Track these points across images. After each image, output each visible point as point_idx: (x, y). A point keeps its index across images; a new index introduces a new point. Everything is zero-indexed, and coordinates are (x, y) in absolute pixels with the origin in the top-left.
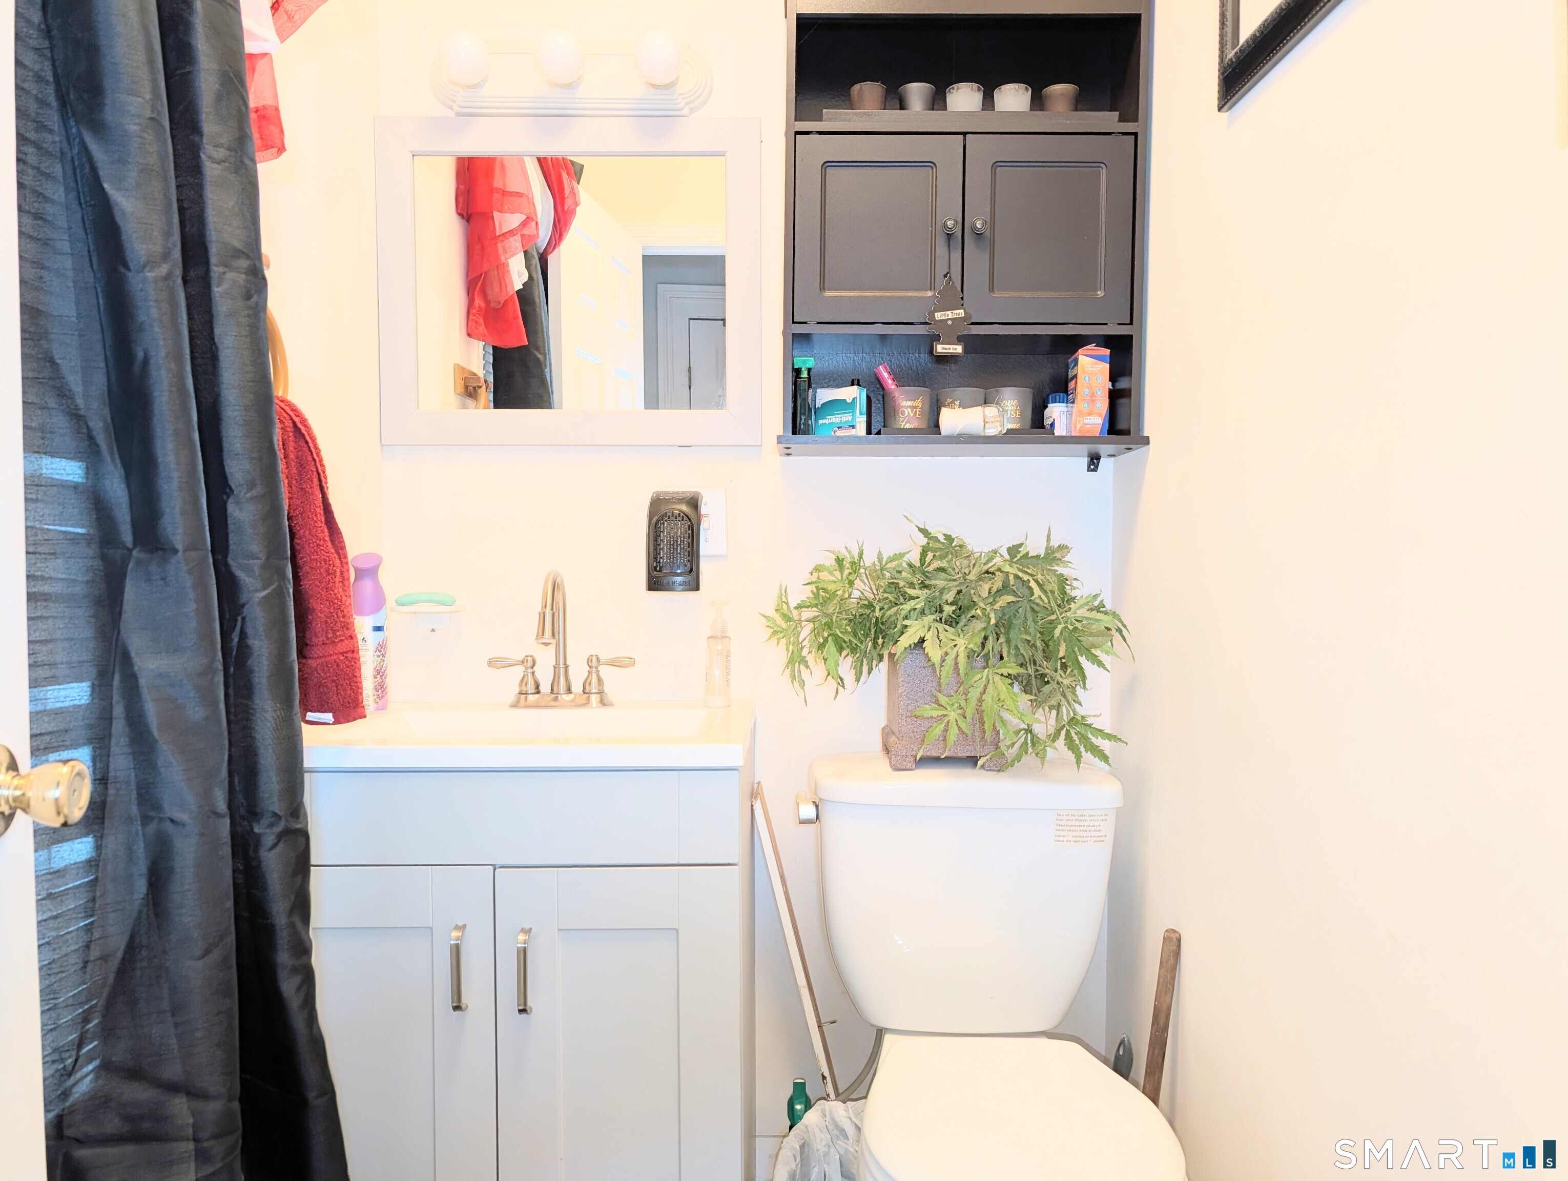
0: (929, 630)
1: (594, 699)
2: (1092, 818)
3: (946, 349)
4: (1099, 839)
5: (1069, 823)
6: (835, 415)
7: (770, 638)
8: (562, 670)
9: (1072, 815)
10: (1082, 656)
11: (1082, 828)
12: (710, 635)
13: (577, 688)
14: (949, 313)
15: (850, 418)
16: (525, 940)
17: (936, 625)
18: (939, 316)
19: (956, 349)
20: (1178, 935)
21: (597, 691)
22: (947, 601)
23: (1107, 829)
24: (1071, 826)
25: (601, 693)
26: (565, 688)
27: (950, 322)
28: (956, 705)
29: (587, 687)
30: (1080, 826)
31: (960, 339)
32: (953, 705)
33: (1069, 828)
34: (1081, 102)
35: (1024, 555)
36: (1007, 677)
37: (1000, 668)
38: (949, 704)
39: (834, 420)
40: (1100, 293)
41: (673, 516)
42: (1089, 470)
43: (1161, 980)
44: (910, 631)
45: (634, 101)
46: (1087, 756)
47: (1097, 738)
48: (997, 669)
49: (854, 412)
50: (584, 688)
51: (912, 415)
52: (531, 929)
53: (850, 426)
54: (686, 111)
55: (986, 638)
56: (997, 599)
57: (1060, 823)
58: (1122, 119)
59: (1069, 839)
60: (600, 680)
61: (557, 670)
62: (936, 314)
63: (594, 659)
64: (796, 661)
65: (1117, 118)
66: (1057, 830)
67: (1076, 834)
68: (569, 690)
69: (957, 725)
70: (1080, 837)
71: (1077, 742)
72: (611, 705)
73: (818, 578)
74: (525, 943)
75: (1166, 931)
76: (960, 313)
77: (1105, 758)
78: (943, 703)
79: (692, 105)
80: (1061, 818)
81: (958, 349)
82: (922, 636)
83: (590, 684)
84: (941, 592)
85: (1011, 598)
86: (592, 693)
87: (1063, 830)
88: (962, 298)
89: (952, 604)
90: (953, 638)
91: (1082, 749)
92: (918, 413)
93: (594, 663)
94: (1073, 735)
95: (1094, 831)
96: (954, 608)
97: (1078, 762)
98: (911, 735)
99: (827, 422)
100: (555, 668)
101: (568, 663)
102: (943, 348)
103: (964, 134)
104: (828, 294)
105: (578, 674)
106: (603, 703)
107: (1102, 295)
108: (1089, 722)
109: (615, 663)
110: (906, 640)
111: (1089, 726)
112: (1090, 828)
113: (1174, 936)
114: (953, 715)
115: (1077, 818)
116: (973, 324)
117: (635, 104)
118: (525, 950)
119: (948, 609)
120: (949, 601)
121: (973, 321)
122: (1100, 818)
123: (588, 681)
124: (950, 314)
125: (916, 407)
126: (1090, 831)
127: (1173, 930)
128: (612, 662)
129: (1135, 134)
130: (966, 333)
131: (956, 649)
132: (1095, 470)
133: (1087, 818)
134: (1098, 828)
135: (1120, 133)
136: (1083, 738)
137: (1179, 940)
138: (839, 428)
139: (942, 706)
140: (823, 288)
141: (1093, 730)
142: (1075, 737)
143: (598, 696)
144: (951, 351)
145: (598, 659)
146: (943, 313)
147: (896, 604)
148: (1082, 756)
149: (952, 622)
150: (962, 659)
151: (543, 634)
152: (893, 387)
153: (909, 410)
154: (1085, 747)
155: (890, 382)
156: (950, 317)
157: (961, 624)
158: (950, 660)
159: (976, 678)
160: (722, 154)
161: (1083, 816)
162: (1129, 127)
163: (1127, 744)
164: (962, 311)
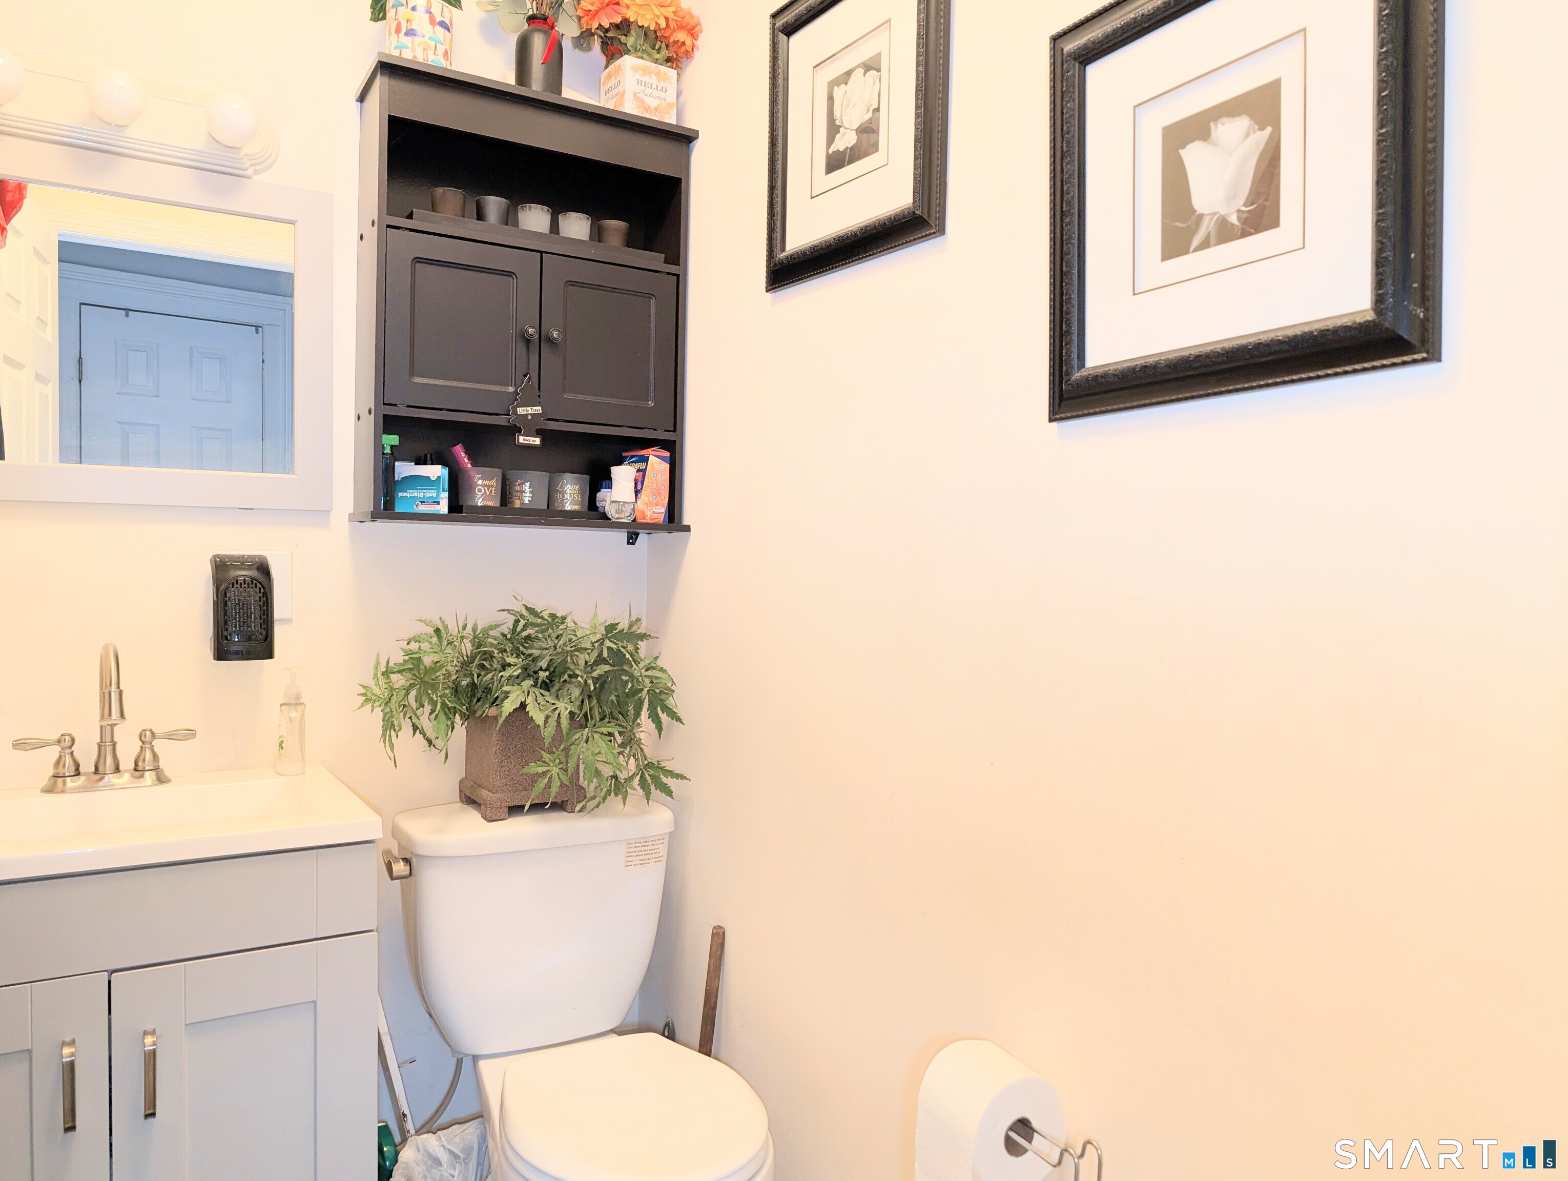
0: (528, 695)
1: (149, 777)
2: (653, 843)
3: (527, 440)
4: (658, 859)
5: (637, 849)
6: (417, 489)
7: (362, 706)
8: (109, 749)
9: (639, 842)
10: (663, 713)
11: (646, 852)
12: (282, 702)
13: (127, 763)
14: (529, 408)
15: (435, 495)
16: (154, 1041)
17: (533, 690)
18: (520, 411)
19: (535, 441)
20: (723, 930)
21: (151, 768)
22: (541, 667)
23: (663, 850)
24: (638, 852)
25: (156, 769)
26: (113, 768)
27: (529, 417)
28: (558, 761)
29: (140, 764)
30: (645, 851)
31: (539, 433)
32: (555, 760)
33: (636, 854)
34: (631, 242)
35: (619, 632)
36: (606, 735)
37: (599, 727)
38: (551, 761)
39: (415, 494)
40: (651, 404)
41: (245, 583)
42: (628, 543)
43: (711, 968)
44: (512, 697)
45: (197, 153)
46: (655, 793)
47: (667, 778)
48: (596, 728)
49: (438, 489)
50: (136, 765)
51: (488, 493)
52: (154, 1029)
53: (434, 502)
54: (250, 172)
55: (582, 702)
56: (594, 668)
57: (630, 850)
58: (666, 261)
59: (635, 863)
60: (155, 757)
61: (103, 748)
62: (518, 409)
63: (148, 733)
64: (389, 725)
65: (663, 260)
66: (627, 857)
67: (641, 858)
68: (117, 770)
69: (559, 778)
70: (644, 860)
71: (650, 781)
72: (169, 781)
73: (420, 649)
74: (154, 1045)
75: (714, 928)
76: (538, 409)
77: (669, 793)
78: (547, 760)
79: (257, 167)
80: (630, 846)
81: (537, 441)
82: (523, 700)
83: (144, 760)
84: (535, 660)
85: (607, 668)
86: (145, 771)
87: (632, 856)
88: (539, 396)
89: (545, 670)
90: (553, 701)
91: (653, 787)
92: (493, 491)
93: (146, 738)
94: (647, 776)
95: (655, 853)
96: (547, 673)
97: (648, 799)
98: (505, 787)
99: (408, 496)
100: (100, 746)
101: (115, 739)
102: (524, 440)
103: (542, 252)
104: (418, 380)
105: (127, 752)
106: (161, 779)
107: (653, 404)
108: (662, 766)
109: (171, 736)
110: (509, 706)
111: (662, 768)
112: (652, 851)
113: (720, 931)
114: (555, 770)
115: (642, 844)
116: (549, 419)
117: (198, 155)
118: (154, 1052)
119: (543, 675)
120: (544, 668)
121: (549, 417)
122: (659, 842)
123: (142, 757)
124: (530, 410)
125: (492, 486)
126: (652, 854)
127: (720, 926)
128: (170, 735)
129: (678, 276)
130: (544, 427)
131: (557, 712)
132: (633, 544)
133: (650, 843)
134: (658, 851)
135: (666, 272)
136: (655, 778)
137: (724, 933)
138: (422, 502)
139: (546, 763)
140: (412, 374)
141: (664, 771)
142: (648, 778)
143: (153, 773)
144: (531, 442)
145: (153, 735)
146: (524, 408)
147: (491, 670)
148: (651, 793)
149: (546, 686)
150: (565, 722)
151: (110, 715)
152: (469, 466)
153: (486, 488)
154: (655, 785)
155: (466, 460)
156: (530, 412)
157: (557, 687)
158: (552, 721)
159: (576, 737)
160: (293, 223)
161: (647, 842)
162: (673, 269)
163: (690, 780)
164: (540, 408)
